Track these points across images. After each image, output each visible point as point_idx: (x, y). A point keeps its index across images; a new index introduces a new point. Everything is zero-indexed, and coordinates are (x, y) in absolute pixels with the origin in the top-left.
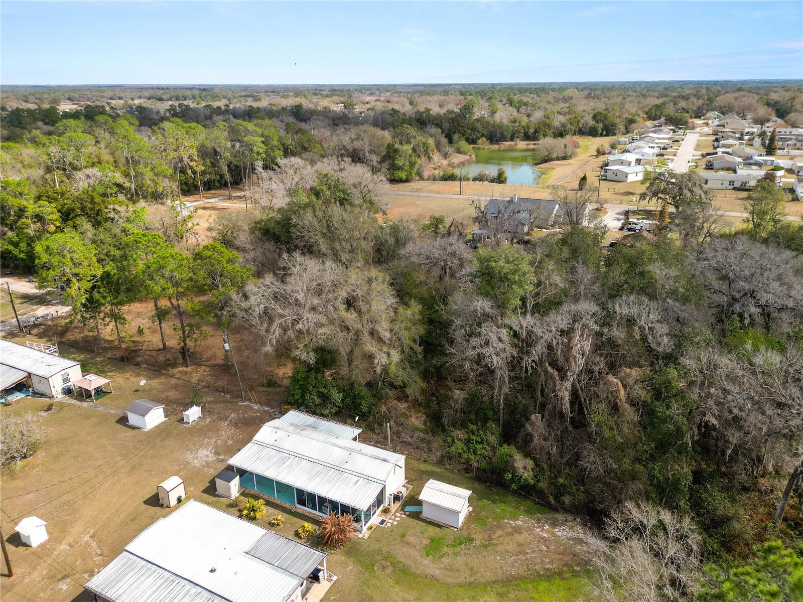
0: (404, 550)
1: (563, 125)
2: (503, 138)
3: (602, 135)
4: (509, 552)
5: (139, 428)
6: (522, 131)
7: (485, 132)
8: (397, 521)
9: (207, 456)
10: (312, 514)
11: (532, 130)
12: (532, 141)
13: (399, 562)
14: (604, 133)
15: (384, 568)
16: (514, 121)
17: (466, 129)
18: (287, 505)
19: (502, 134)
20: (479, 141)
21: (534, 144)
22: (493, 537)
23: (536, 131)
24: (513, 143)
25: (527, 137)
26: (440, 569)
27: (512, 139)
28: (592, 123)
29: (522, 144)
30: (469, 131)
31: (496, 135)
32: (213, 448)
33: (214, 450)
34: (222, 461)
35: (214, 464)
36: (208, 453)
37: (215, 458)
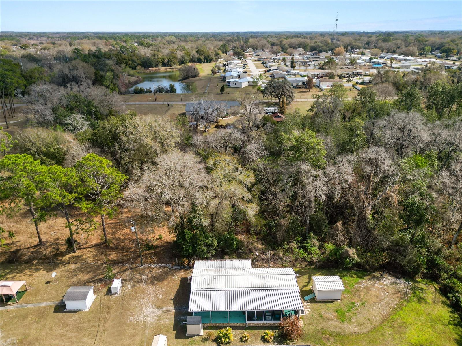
0: (329, 324)
1: (183, 57)
2: (151, 66)
3: (204, 62)
4: (376, 303)
5: (79, 310)
6: (161, 61)
7: (139, 62)
8: (309, 308)
9: (153, 312)
10: (260, 323)
11: (166, 61)
12: (167, 66)
13: (333, 332)
14: (206, 61)
15: (328, 339)
16: (154, 56)
17: (127, 61)
18: (240, 324)
19: (150, 63)
20: (138, 68)
21: (170, 69)
22: (361, 297)
23: (169, 61)
24: (157, 68)
25: (164, 65)
26: (356, 327)
27: (156, 66)
28: (197, 56)
29: (162, 69)
30: (130, 62)
31: (147, 64)
32: (152, 305)
33: (154, 306)
34: (167, 311)
35: (164, 316)
36: (152, 310)
37: (160, 311)
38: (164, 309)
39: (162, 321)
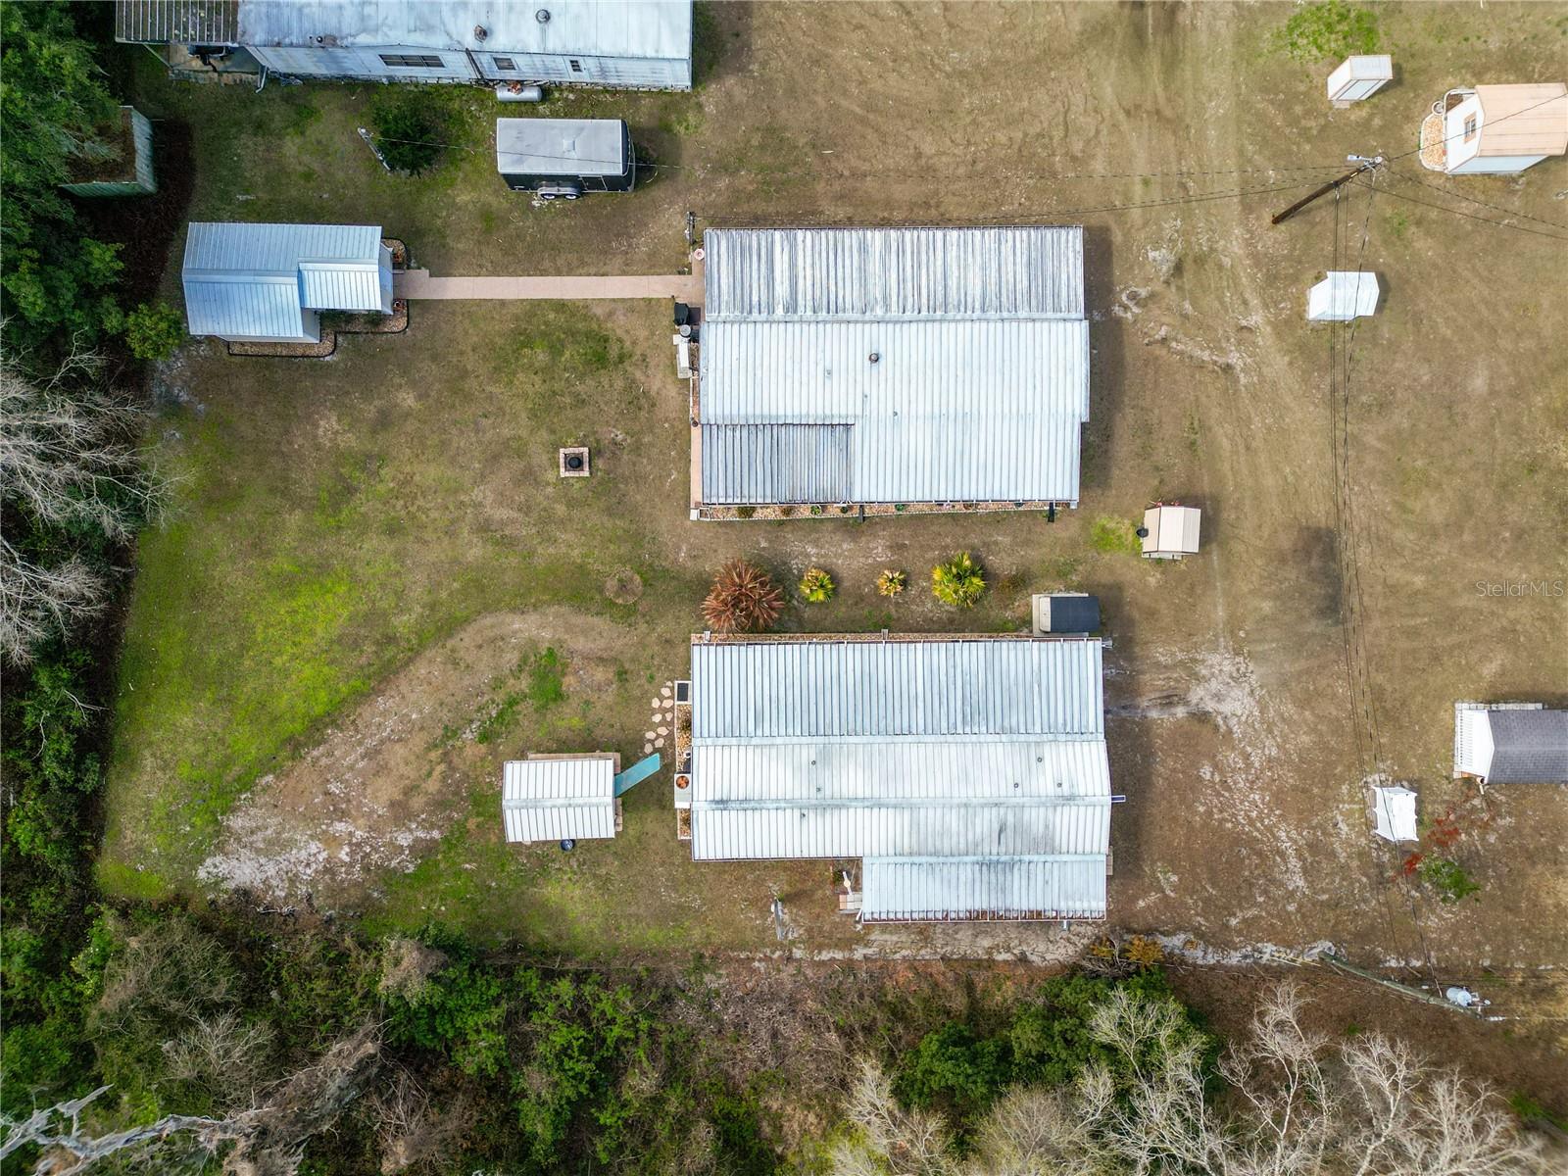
0: (602, 643)
4: (399, 740)
9: (1219, 698)
13: (599, 614)
15: (623, 588)
32: (1230, 732)
33: (1223, 728)
34: (1168, 701)
35: (1177, 681)
36: (1226, 708)
37: (1194, 701)
38: (1180, 712)
39: (1180, 656)
